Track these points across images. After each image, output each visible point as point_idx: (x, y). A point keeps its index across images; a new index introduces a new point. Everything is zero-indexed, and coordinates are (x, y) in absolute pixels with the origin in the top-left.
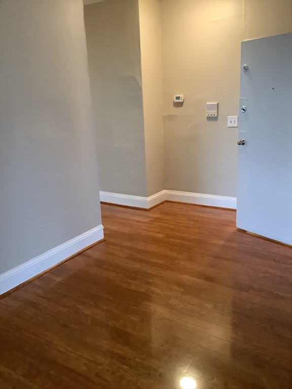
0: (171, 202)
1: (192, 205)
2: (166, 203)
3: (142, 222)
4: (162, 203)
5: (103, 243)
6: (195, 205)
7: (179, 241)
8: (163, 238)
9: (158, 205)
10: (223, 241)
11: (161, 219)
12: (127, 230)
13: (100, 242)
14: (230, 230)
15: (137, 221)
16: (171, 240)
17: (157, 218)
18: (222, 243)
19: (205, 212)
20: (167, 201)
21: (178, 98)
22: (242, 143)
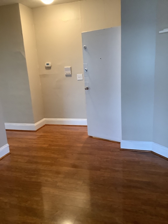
0: (49, 125)
1: (61, 125)
2: (46, 126)
3: (33, 139)
4: (44, 126)
5: (9, 155)
6: (63, 125)
7: (57, 147)
8: (47, 147)
9: (41, 128)
10: (82, 144)
11: (44, 136)
12: (24, 145)
13: (7, 155)
14: (85, 137)
15: (30, 139)
16: (52, 147)
17: (42, 135)
18: (81, 145)
19: (70, 129)
20: (46, 125)
21: (48, 64)
22: (87, 89)
